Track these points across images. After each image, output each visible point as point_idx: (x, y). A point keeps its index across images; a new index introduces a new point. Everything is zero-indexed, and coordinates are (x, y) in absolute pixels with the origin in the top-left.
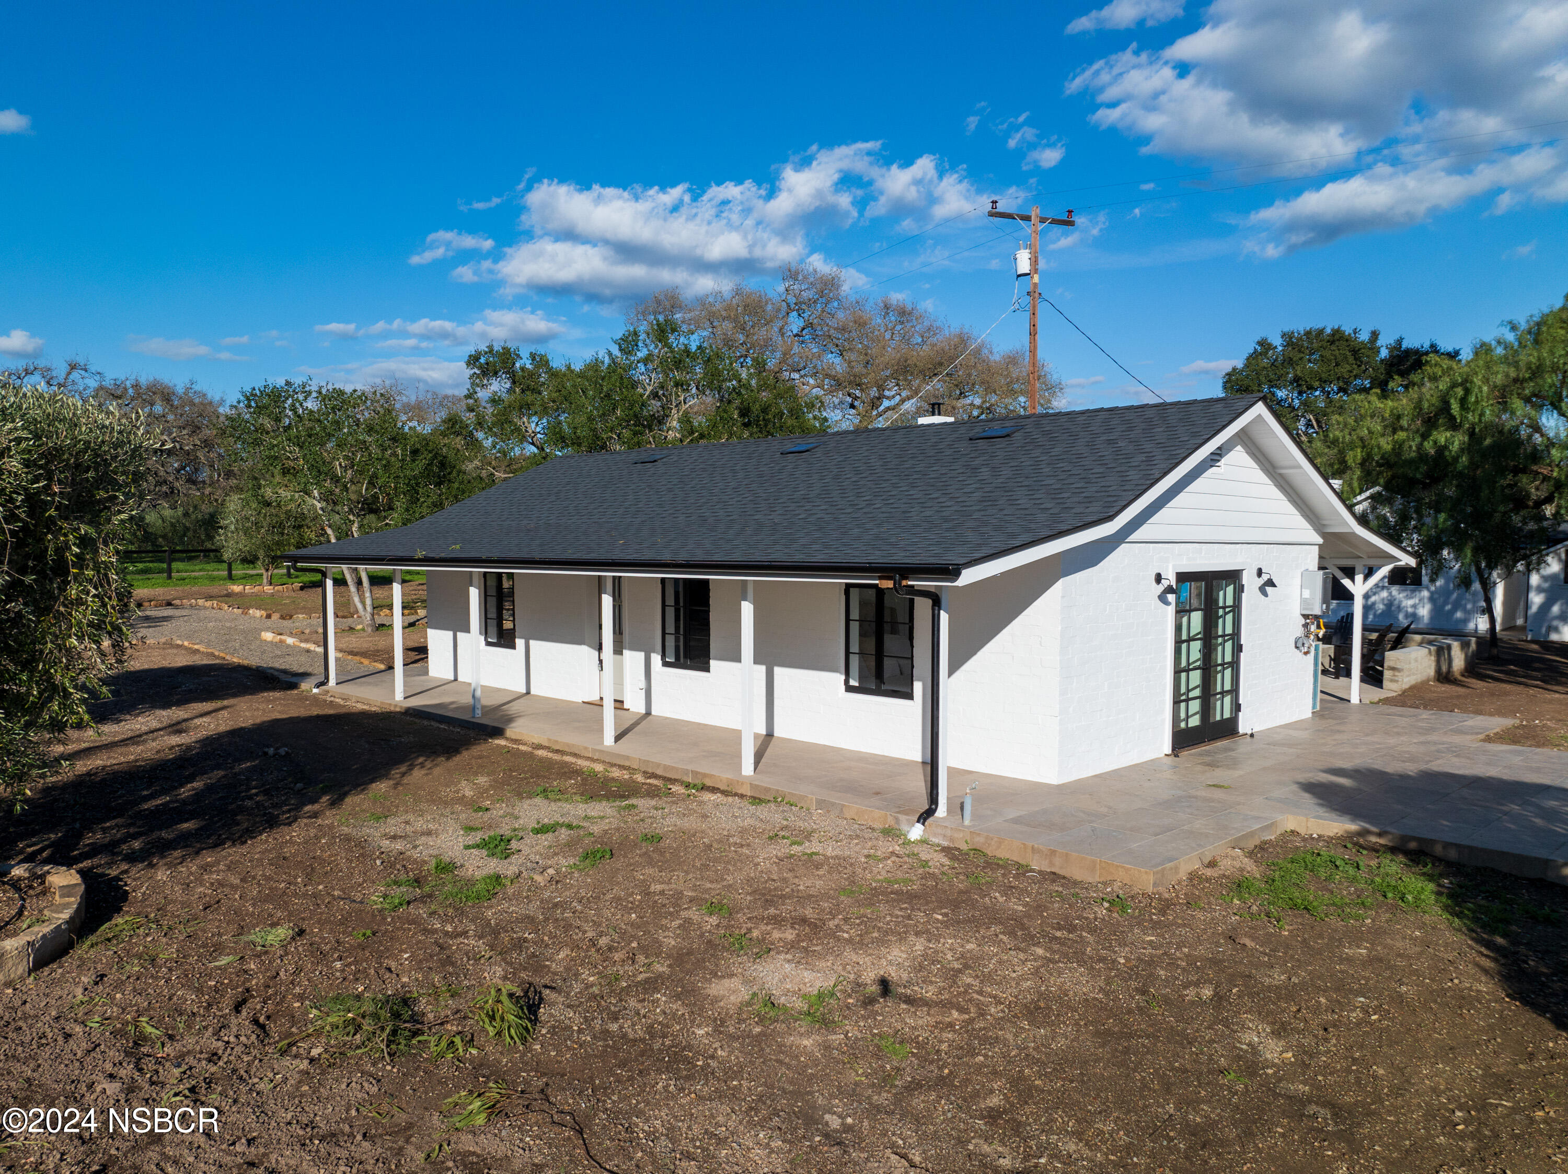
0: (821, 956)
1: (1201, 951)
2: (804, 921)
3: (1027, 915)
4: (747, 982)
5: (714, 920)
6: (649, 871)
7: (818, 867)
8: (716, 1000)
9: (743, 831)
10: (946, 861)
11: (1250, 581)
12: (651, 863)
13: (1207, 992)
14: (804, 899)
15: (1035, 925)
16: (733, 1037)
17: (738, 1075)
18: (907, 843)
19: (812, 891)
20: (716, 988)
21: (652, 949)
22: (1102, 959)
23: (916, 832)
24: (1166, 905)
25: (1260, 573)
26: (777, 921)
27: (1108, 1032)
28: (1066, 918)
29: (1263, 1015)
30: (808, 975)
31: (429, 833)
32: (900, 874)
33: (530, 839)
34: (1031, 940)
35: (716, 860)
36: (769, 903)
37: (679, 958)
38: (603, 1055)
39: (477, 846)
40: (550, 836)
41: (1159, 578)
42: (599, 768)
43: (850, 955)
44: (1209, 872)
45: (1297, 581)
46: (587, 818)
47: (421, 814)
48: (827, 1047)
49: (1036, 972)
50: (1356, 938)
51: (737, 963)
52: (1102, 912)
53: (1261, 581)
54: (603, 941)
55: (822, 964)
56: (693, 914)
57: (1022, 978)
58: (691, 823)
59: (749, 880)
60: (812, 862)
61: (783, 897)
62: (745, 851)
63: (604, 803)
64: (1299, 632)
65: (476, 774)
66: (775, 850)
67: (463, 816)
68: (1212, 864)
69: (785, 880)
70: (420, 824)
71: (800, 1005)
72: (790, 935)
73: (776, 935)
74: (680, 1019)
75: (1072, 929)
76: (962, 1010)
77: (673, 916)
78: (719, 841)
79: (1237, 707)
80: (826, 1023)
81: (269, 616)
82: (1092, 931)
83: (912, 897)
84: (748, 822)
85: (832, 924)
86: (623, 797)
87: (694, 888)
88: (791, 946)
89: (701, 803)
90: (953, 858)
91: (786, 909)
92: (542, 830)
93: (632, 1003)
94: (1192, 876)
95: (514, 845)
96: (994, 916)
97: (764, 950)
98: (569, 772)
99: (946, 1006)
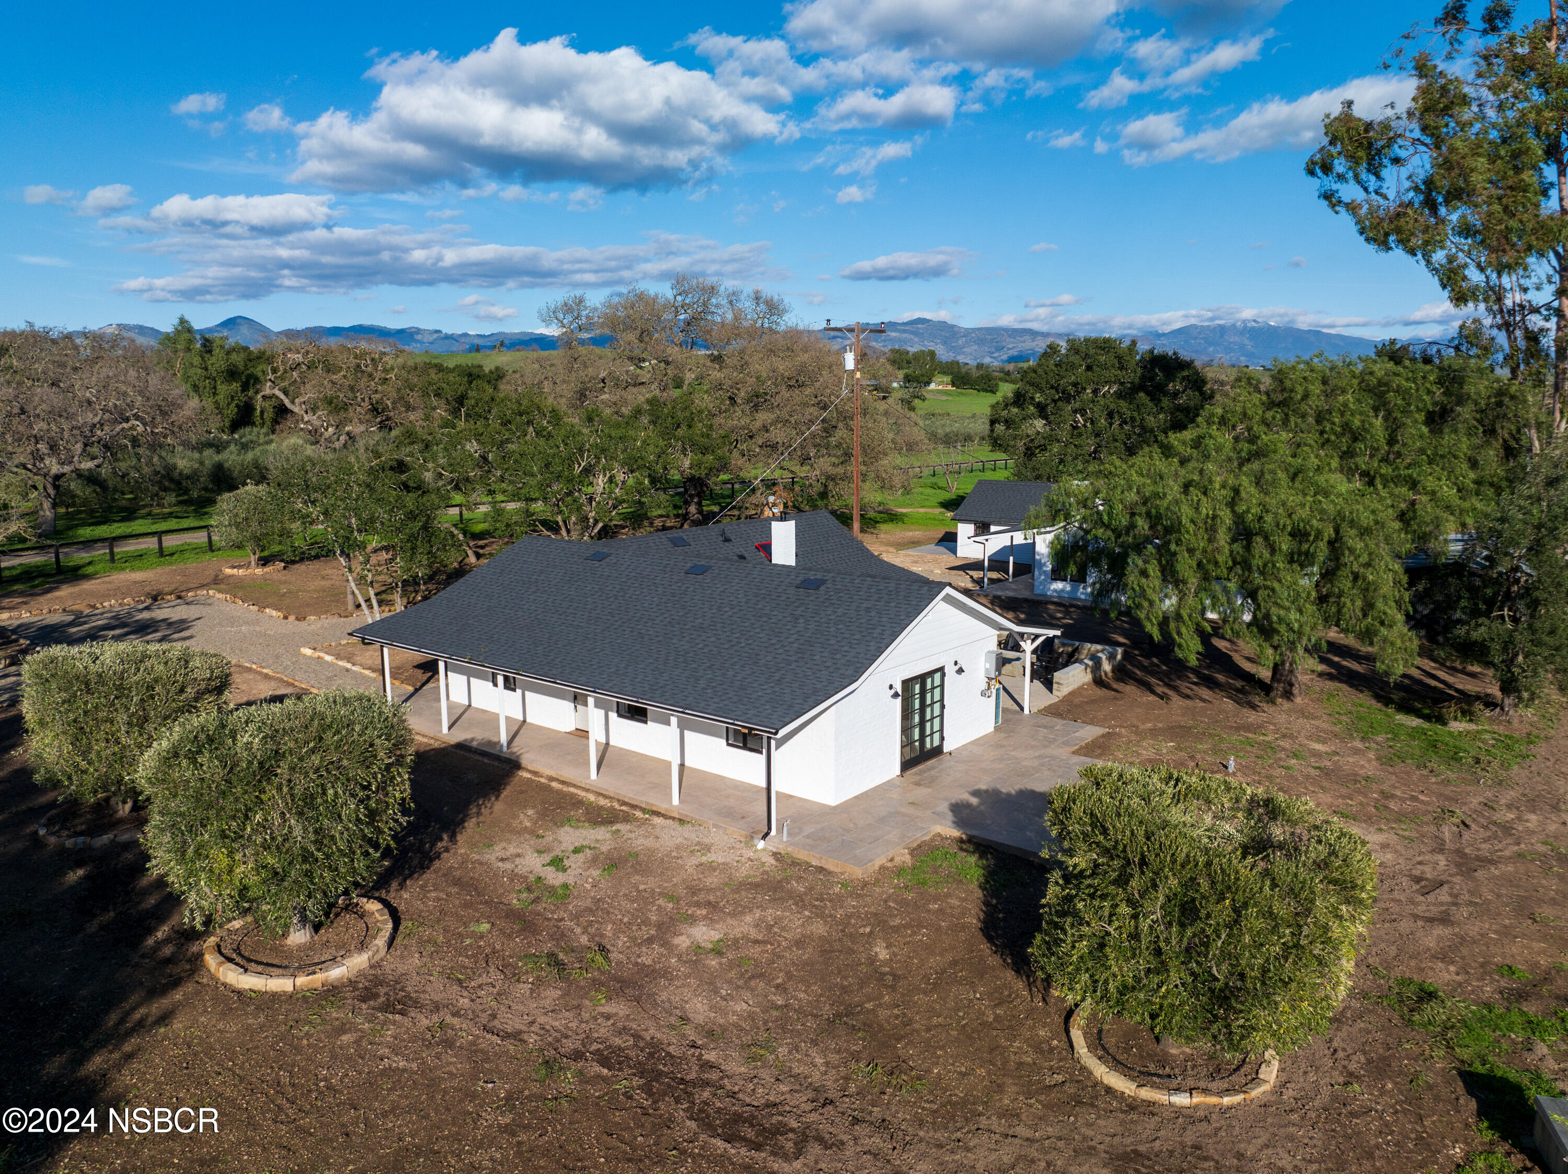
0: (717, 922)
1: (872, 909)
2: (709, 903)
3: (805, 894)
4: (689, 936)
5: (671, 905)
6: (637, 877)
7: (715, 870)
8: (677, 946)
9: (678, 848)
10: (773, 862)
11: (950, 670)
12: (637, 872)
13: (868, 930)
14: (709, 890)
15: (807, 899)
16: (686, 962)
17: (689, 977)
18: (756, 851)
19: (713, 886)
20: (677, 941)
21: (646, 922)
22: (831, 916)
23: (761, 845)
24: (865, 884)
25: (956, 663)
26: (698, 905)
27: (825, 951)
28: (821, 894)
29: (886, 940)
30: (713, 933)
31: (518, 855)
32: (752, 873)
33: (573, 857)
34: (804, 907)
35: (667, 869)
36: (694, 894)
37: (659, 926)
38: (638, 973)
39: (548, 864)
40: (581, 855)
41: (891, 687)
42: (592, 797)
43: (730, 921)
44: (889, 865)
45: (983, 658)
46: (597, 841)
47: (509, 841)
48: (721, 964)
49: (803, 925)
50: (936, 899)
51: (682, 927)
52: (837, 890)
53: (957, 667)
54: (626, 920)
55: (717, 926)
56: (661, 902)
57: (797, 928)
58: (650, 843)
59: (684, 880)
60: (711, 867)
61: (700, 890)
62: (679, 861)
63: (603, 828)
64: (985, 686)
65: (525, 807)
66: (694, 861)
67: (532, 842)
68: (892, 860)
69: (699, 879)
70: (512, 850)
71: (710, 946)
72: (704, 912)
73: (699, 912)
74: (664, 956)
75: (822, 900)
76: (772, 944)
77: (653, 903)
78: (667, 856)
79: (942, 739)
80: (719, 953)
81: (286, 618)
82: (830, 901)
83: (756, 886)
84: (680, 840)
85: (721, 904)
86: (611, 823)
87: (659, 887)
88: (705, 918)
89: (654, 826)
90: (777, 860)
91: (702, 897)
92: (576, 851)
93: (644, 949)
94: (882, 868)
95: (566, 862)
96: (791, 894)
97: (692, 920)
98: (578, 803)
99: (765, 942)
